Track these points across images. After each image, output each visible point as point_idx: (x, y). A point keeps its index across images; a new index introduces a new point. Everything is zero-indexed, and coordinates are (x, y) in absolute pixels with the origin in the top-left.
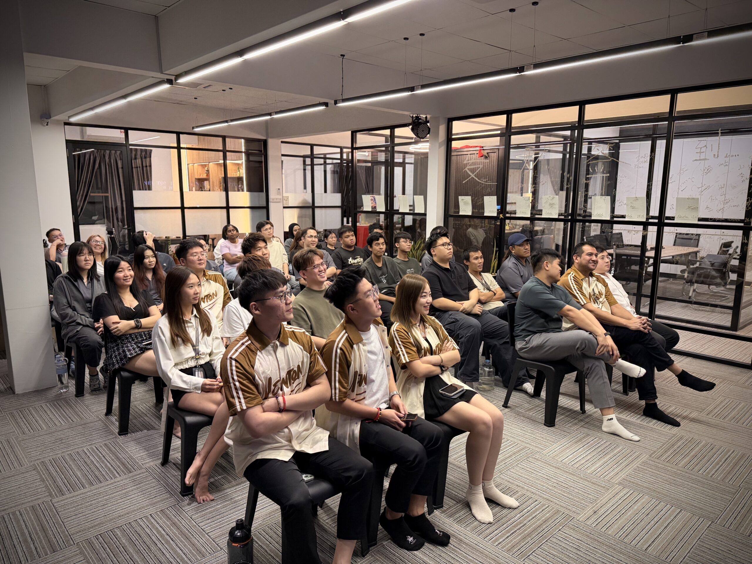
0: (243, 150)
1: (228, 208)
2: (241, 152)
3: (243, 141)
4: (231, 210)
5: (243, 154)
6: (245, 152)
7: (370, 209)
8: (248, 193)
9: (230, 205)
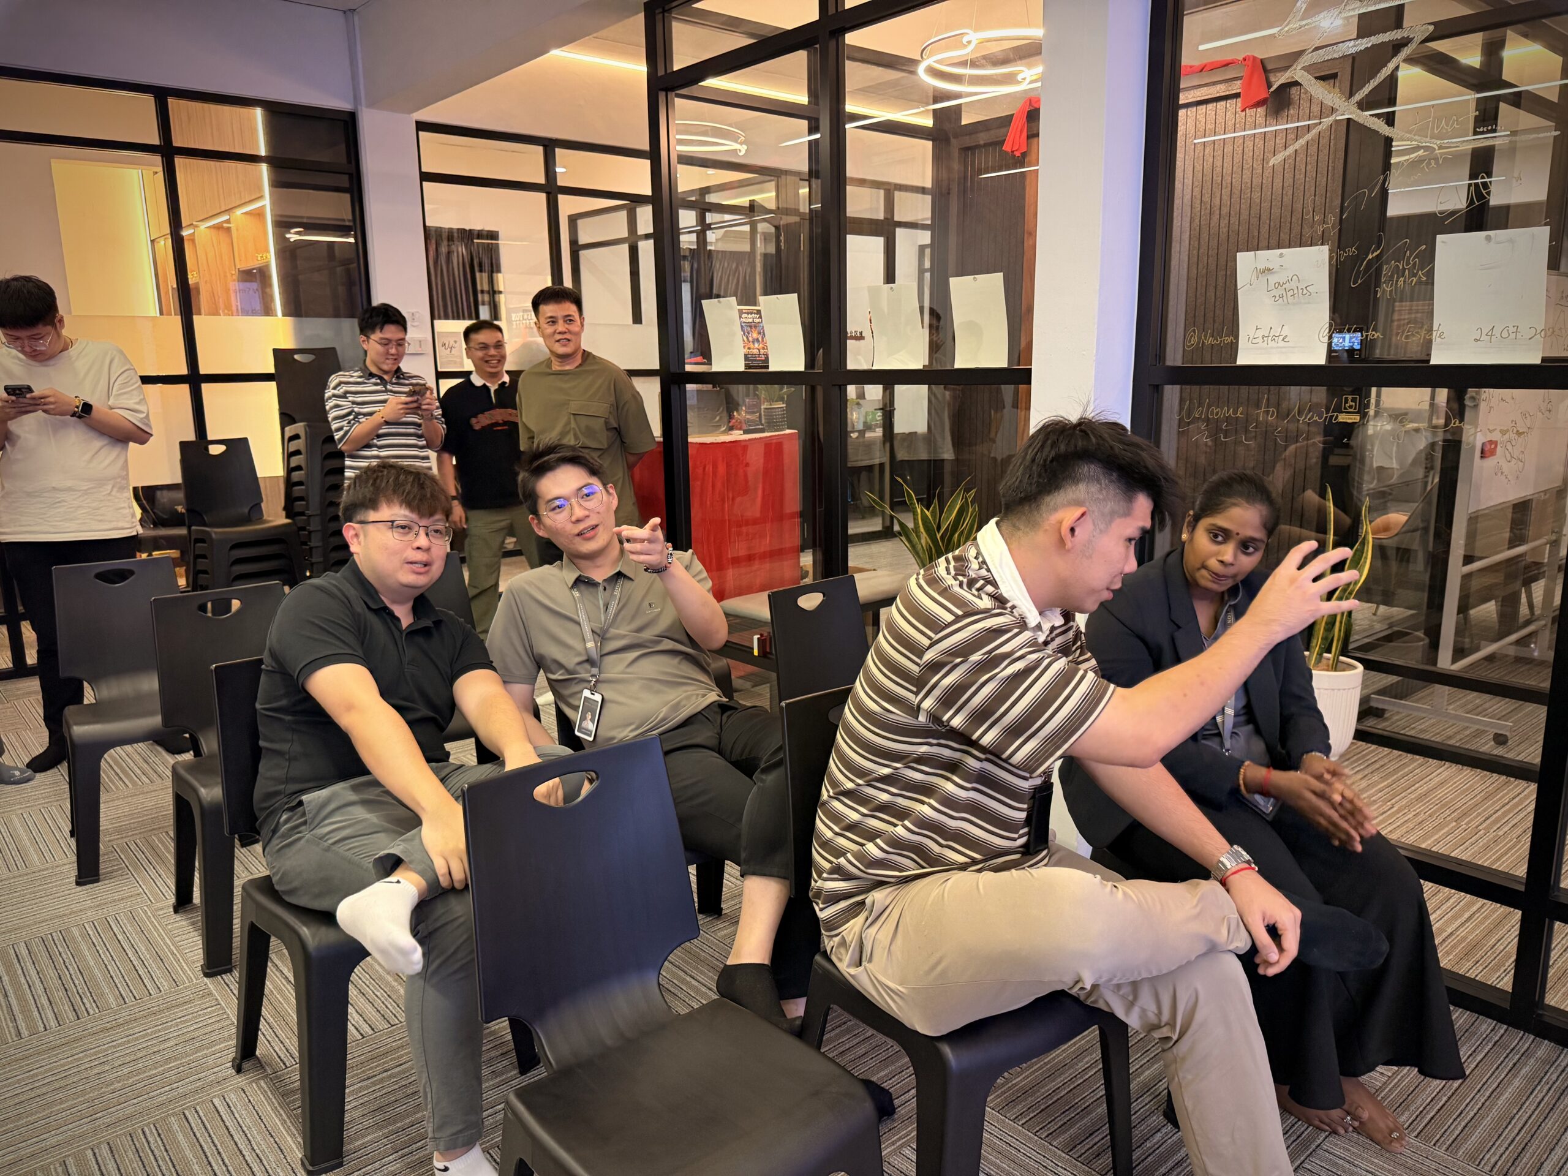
0: (263, 152)
1: (194, 379)
2: (253, 159)
3: (258, 112)
4: (205, 387)
5: (264, 167)
6: (266, 159)
7: (738, 365)
8: (289, 320)
9: (203, 370)
